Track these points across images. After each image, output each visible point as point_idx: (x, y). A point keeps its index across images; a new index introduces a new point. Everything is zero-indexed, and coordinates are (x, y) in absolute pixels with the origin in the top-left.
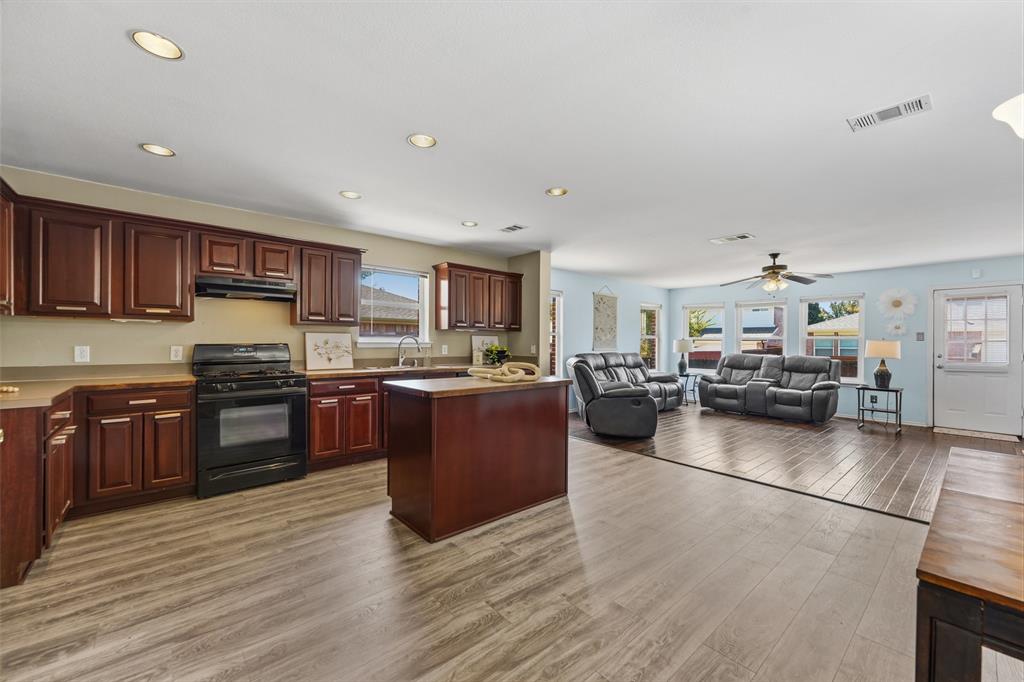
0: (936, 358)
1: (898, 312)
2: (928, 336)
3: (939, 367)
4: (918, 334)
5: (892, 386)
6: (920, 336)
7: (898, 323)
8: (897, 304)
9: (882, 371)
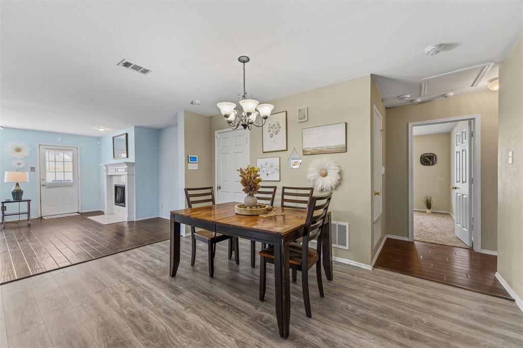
0: (42, 181)
1: (19, 155)
2: (37, 169)
3: (43, 186)
4: (31, 168)
5: (23, 198)
6: (33, 169)
7: (19, 161)
8: (18, 150)
9: (18, 190)
